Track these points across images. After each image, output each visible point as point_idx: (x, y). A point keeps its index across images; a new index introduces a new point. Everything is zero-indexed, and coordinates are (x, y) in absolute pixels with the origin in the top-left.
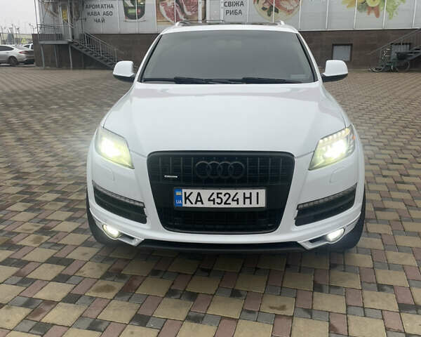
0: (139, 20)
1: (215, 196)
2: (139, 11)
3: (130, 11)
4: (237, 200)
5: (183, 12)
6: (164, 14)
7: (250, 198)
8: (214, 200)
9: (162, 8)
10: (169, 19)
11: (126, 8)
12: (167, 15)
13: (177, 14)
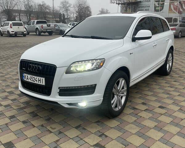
0: (161, 12)
1: (31, 78)
2: (161, 8)
3: (157, 8)
4: (37, 81)
5: (182, 8)
6: (173, 9)
7: (40, 80)
8: (31, 79)
9: (172, 6)
10: (175, 11)
11: (155, 7)
12: (174, 9)
13: (179, 8)
